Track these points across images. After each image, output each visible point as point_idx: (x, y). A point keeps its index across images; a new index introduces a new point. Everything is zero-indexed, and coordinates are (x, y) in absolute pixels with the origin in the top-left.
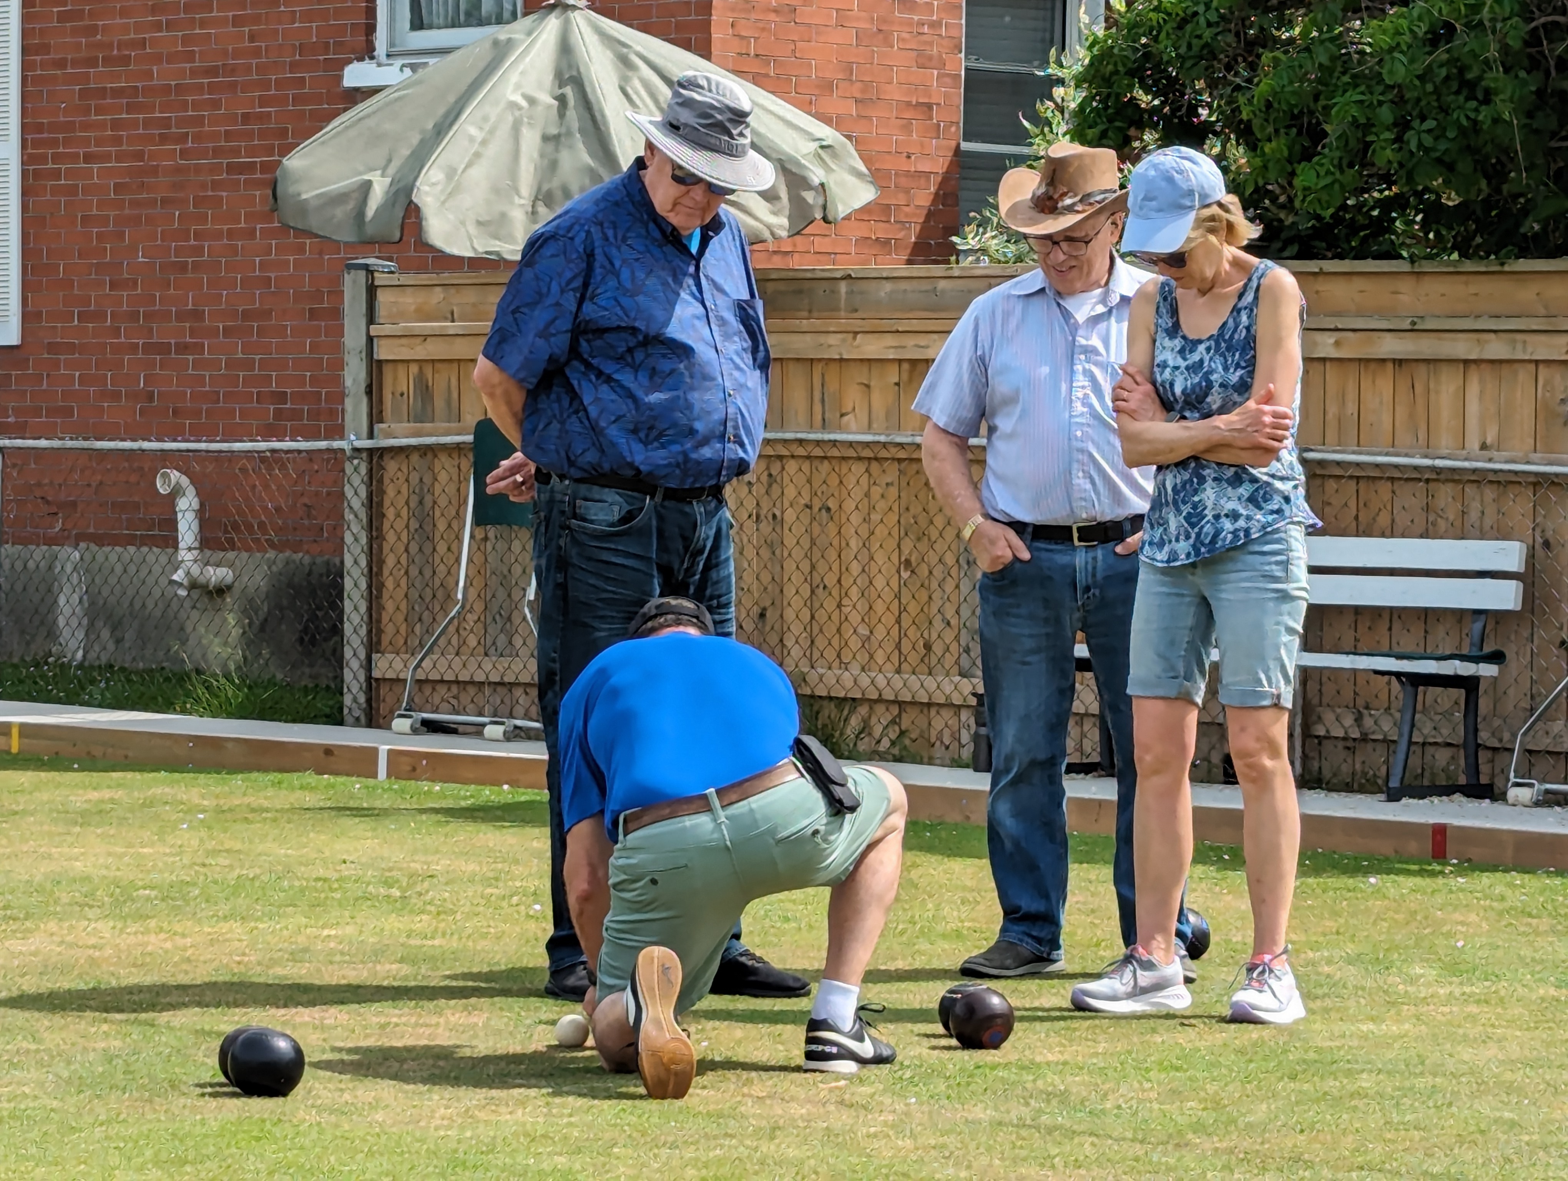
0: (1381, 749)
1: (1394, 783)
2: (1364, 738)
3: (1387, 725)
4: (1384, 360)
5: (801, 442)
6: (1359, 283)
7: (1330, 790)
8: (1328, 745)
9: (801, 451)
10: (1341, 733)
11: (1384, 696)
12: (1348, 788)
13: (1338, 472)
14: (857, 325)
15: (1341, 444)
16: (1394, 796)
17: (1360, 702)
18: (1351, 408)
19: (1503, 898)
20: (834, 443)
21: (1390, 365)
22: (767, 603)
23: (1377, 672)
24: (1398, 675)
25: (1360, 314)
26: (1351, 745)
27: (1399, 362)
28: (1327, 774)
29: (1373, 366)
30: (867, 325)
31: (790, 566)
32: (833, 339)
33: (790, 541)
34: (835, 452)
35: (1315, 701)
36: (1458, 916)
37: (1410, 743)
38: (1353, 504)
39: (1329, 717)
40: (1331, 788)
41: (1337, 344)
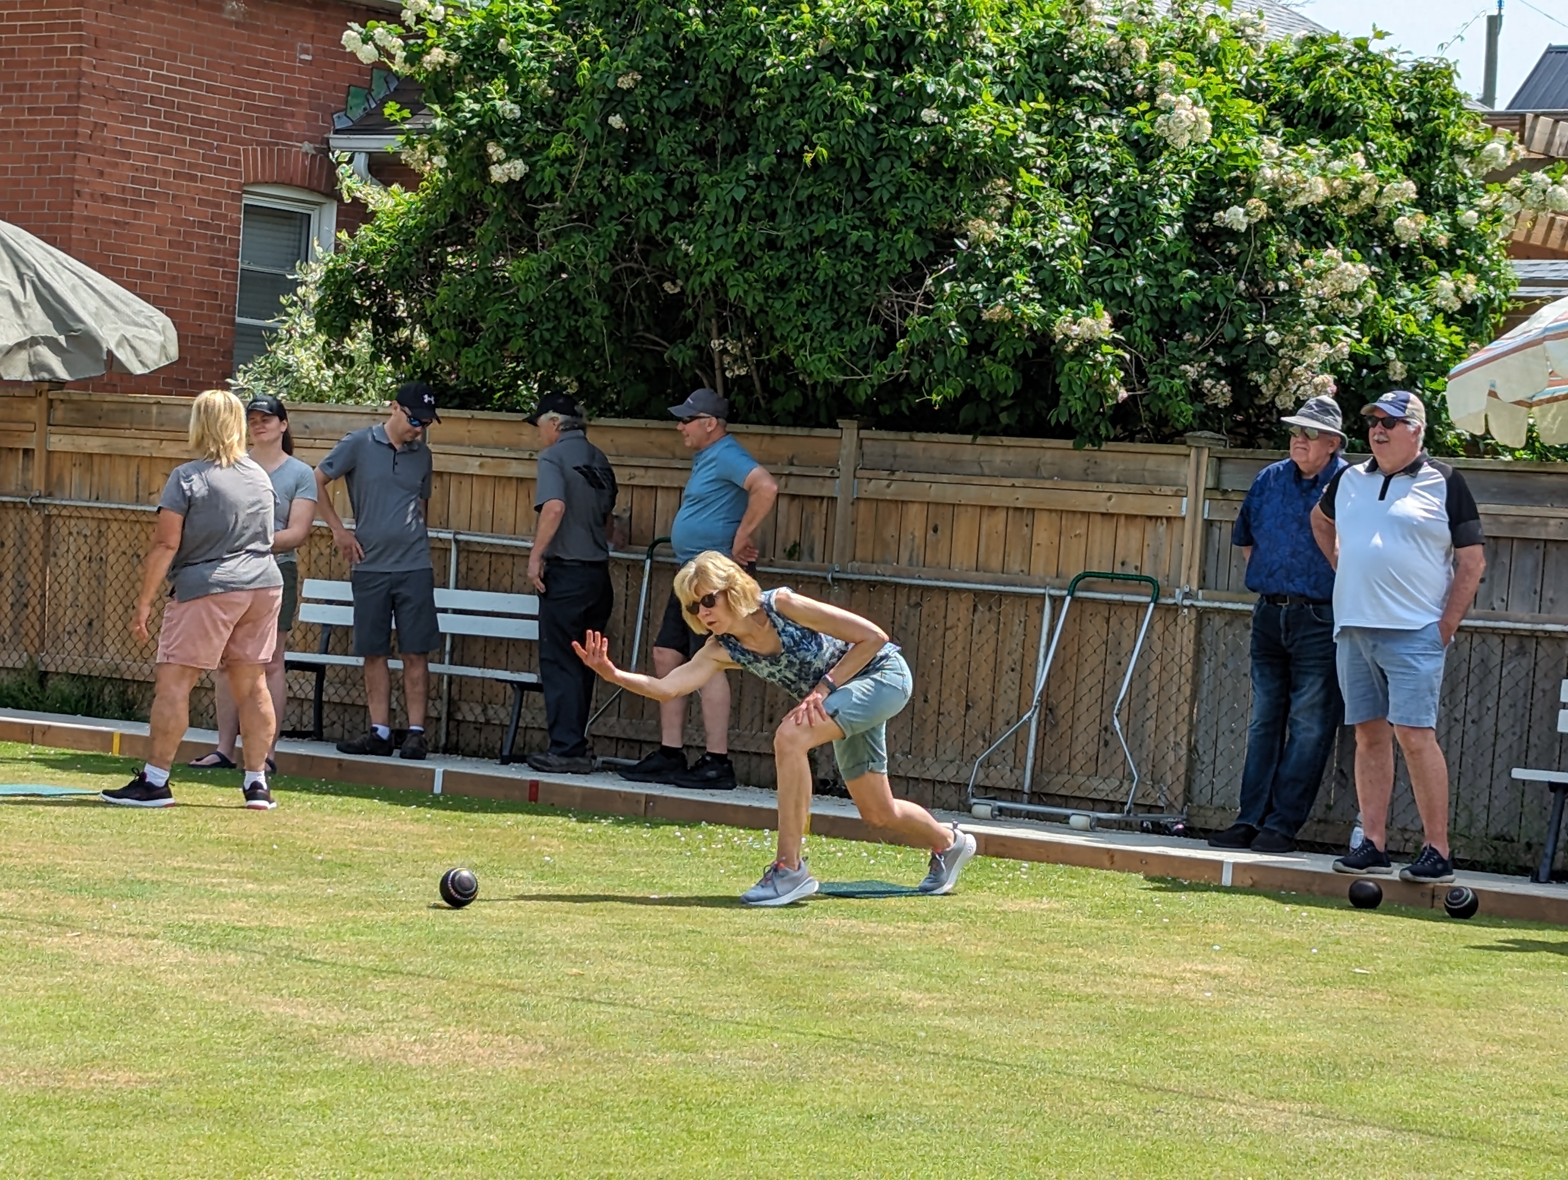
0: (498, 730)
1: (506, 753)
2: (488, 722)
3: (502, 714)
4: (510, 478)
5: (122, 510)
6: (496, 427)
7: (464, 755)
8: (463, 727)
9: (121, 516)
10: (472, 719)
11: (501, 696)
12: (474, 754)
13: (479, 549)
14: (163, 435)
15: (480, 531)
16: (505, 761)
17: (486, 699)
18: (488, 507)
19: (574, 831)
20: (144, 512)
21: (514, 482)
22: (94, 616)
23: (498, 680)
24: (511, 682)
25: (496, 447)
26: (479, 727)
27: (521, 480)
28: (462, 744)
29: (503, 481)
30: (170, 435)
31: (110, 592)
32: (146, 443)
33: (111, 576)
34: (144, 518)
35: (456, 698)
36: (544, 840)
37: (517, 727)
38: (487, 570)
39: (465, 707)
40: (465, 754)
41: (481, 465)
